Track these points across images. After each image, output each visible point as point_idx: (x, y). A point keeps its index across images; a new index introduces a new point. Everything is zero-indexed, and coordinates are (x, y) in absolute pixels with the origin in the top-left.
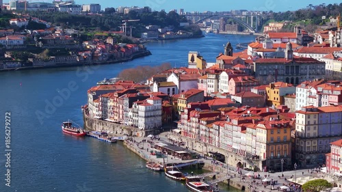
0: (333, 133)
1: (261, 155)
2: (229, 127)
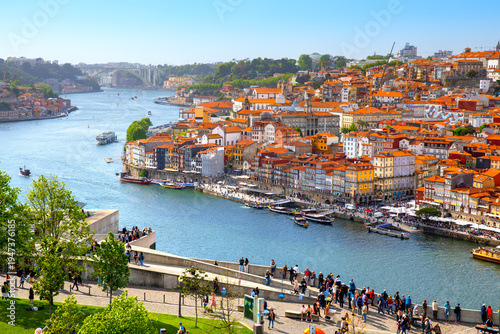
0: (404, 174)
1: (352, 193)
2: (311, 170)
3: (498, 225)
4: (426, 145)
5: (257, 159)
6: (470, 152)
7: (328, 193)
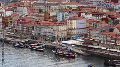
1: (56, 36)
2: (39, 26)
3: (118, 48)
4: (93, 15)
5: (16, 22)
6: (111, 17)
7: (46, 36)
